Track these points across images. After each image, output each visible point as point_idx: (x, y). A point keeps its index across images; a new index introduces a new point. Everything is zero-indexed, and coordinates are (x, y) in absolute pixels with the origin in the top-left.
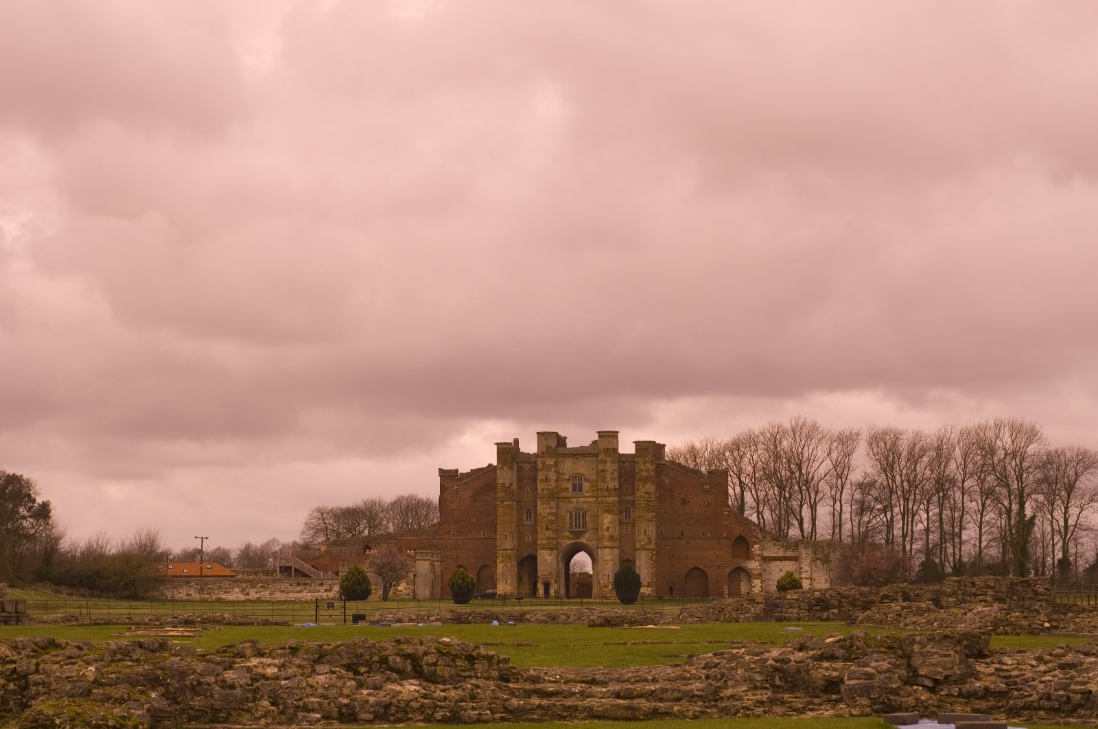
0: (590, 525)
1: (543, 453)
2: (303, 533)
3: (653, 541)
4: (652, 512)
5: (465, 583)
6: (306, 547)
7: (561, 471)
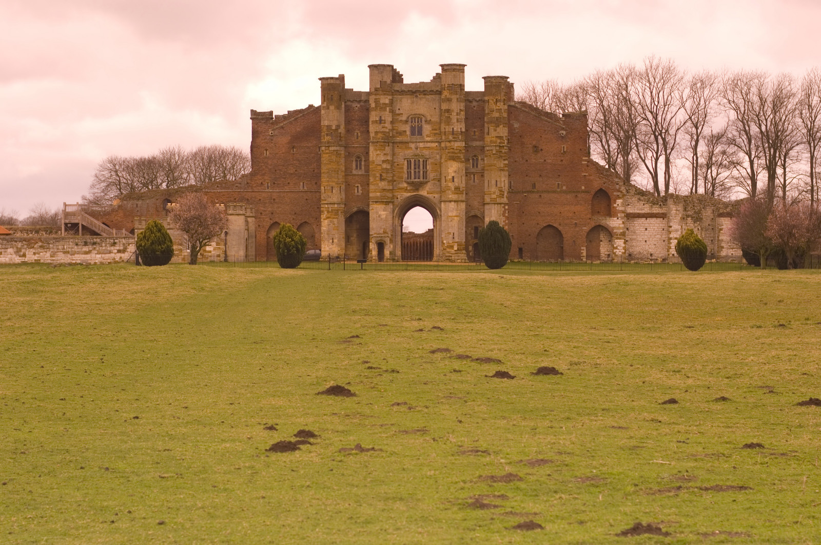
0: (431, 175)
1: (376, 90)
2: (93, 186)
3: (506, 194)
4: (504, 160)
5: (293, 242)
6: (96, 202)
7: (397, 112)
